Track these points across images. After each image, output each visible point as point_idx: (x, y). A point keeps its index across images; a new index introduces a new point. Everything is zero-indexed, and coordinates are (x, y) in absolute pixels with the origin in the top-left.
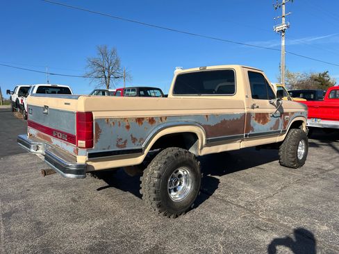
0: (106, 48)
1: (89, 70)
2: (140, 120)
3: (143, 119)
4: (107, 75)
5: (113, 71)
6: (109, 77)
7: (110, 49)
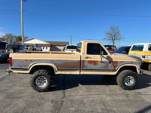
0: (114, 26)
1: (106, 37)
2: (26, 60)
3: (28, 60)
4: (113, 38)
5: (117, 36)
6: (114, 39)
7: (116, 27)
